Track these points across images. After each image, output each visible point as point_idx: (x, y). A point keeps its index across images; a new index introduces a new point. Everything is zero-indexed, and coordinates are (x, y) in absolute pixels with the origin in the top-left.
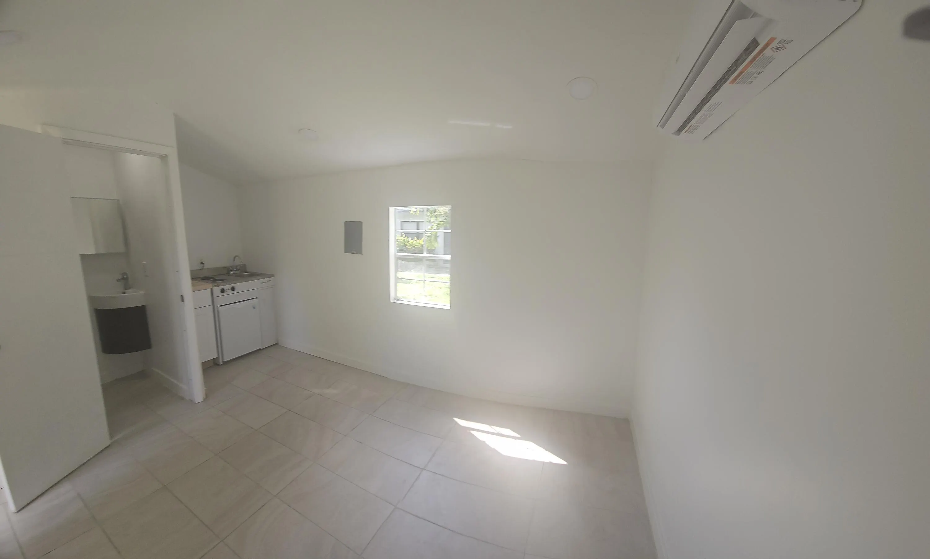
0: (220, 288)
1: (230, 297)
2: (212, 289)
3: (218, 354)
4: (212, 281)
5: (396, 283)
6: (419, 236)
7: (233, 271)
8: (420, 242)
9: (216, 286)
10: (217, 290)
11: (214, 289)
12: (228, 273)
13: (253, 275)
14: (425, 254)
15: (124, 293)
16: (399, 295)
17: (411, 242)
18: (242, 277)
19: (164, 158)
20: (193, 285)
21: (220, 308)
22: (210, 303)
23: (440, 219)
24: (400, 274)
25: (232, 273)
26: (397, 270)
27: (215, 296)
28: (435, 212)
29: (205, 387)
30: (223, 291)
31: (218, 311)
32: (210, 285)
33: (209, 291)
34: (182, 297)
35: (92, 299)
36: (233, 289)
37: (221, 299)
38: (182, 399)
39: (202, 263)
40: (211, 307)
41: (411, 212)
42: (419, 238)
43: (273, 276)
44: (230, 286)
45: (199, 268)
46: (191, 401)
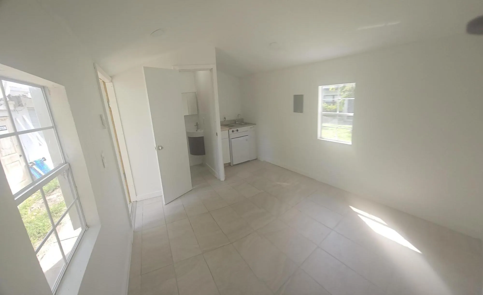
0: (232, 130)
1: (236, 135)
2: (229, 130)
3: (231, 161)
4: (229, 126)
5: (321, 129)
6: (334, 103)
7: (238, 122)
8: (334, 107)
9: (230, 129)
10: (231, 131)
11: (230, 130)
12: (235, 123)
13: (246, 124)
14: (338, 113)
15: (197, 131)
16: (323, 136)
17: (329, 107)
18: (242, 125)
19: (211, 70)
20: (221, 128)
21: (232, 139)
22: (228, 137)
23: (346, 93)
24: (324, 125)
25: (237, 123)
26: (322, 122)
27: (230, 134)
28: (343, 89)
29: (225, 174)
30: (233, 131)
31: (231, 141)
32: (228, 129)
33: (227, 131)
34: (217, 133)
35: (188, 133)
36: (237, 130)
37: (233, 135)
38: (216, 178)
39: (225, 118)
40: (228, 139)
41: (330, 90)
42: (334, 105)
43: (255, 124)
44: (236, 129)
45: (223, 120)
46: (219, 180)
